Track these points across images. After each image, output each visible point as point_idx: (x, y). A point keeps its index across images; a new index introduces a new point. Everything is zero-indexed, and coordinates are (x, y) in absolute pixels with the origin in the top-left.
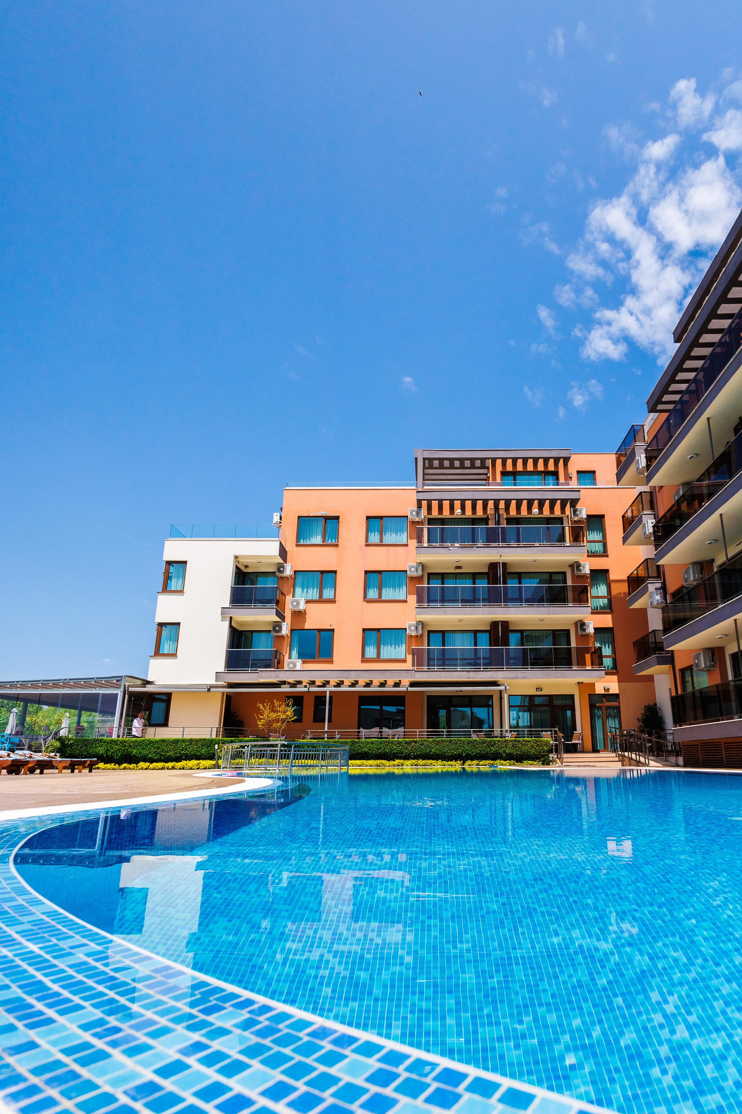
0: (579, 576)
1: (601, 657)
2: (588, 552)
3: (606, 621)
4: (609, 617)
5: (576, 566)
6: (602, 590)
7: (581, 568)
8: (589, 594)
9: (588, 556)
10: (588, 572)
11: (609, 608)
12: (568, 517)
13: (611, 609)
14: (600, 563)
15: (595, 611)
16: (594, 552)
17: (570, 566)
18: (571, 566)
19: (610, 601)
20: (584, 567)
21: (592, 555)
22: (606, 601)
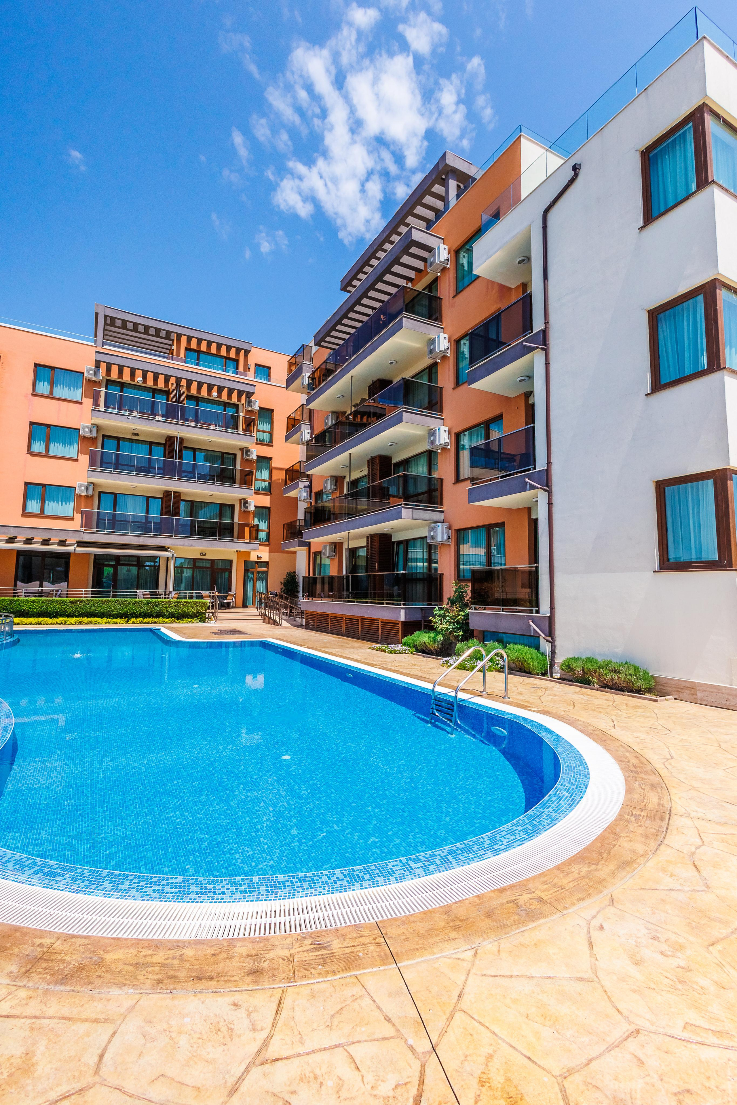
0: (247, 460)
1: (257, 530)
2: (257, 439)
3: (265, 501)
4: (268, 497)
5: (245, 451)
6: (264, 474)
7: (249, 453)
8: (254, 477)
9: (257, 443)
10: (255, 458)
11: (269, 491)
12: (243, 405)
13: (270, 492)
14: (265, 451)
15: (257, 492)
16: (262, 441)
17: (240, 449)
18: (242, 450)
19: (270, 484)
20: (252, 453)
21: (260, 442)
22: (267, 484)
